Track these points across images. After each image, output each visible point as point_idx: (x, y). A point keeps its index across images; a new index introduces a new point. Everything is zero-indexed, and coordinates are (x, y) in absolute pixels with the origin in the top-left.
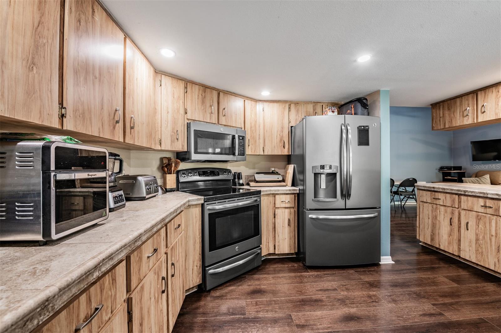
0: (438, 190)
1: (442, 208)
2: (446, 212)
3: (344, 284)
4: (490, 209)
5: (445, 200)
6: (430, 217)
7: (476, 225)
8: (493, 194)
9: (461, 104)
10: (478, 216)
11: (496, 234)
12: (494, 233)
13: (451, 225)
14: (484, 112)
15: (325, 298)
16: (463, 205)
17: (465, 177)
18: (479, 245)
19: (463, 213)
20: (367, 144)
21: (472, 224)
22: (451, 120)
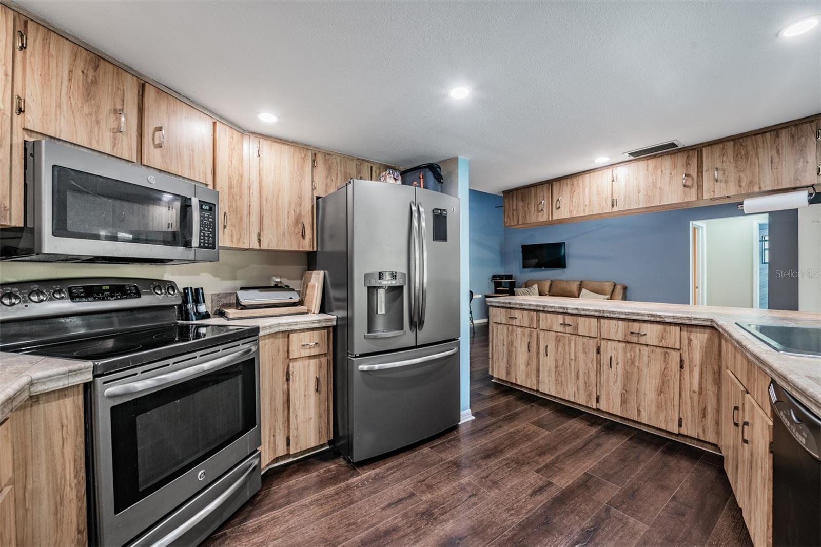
0: (515, 307)
1: (519, 330)
2: (523, 334)
3: (422, 478)
4: (569, 328)
5: (522, 319)
6: (505, 343)
7: (555, 348)
8: (572, 309)
9: (536, 196)
10: (557, 337)
11: (576, 357)
12: (573, 357)
13: (529, 351)
14: (559, 208)
15: (401, 519)
16: (542, 326)
17: (515, 288)
18: (559, 374)
19: (542, 334)
20: (444, 239)
21: (551, 348)
22: (525, 215)
